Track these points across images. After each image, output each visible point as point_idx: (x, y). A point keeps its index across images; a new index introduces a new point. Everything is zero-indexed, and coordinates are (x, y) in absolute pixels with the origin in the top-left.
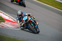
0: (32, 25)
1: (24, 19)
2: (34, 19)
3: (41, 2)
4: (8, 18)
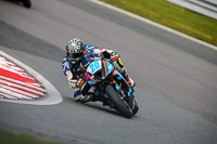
0: (118, 88)
1: (89, 70)
2: (122, 67)
3: (119, 7)
4: (5, 63)
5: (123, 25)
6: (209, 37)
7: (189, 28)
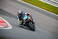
0: (31, 23)
5: (28, 7)
6: (51, 11)
7: (46, 8)
